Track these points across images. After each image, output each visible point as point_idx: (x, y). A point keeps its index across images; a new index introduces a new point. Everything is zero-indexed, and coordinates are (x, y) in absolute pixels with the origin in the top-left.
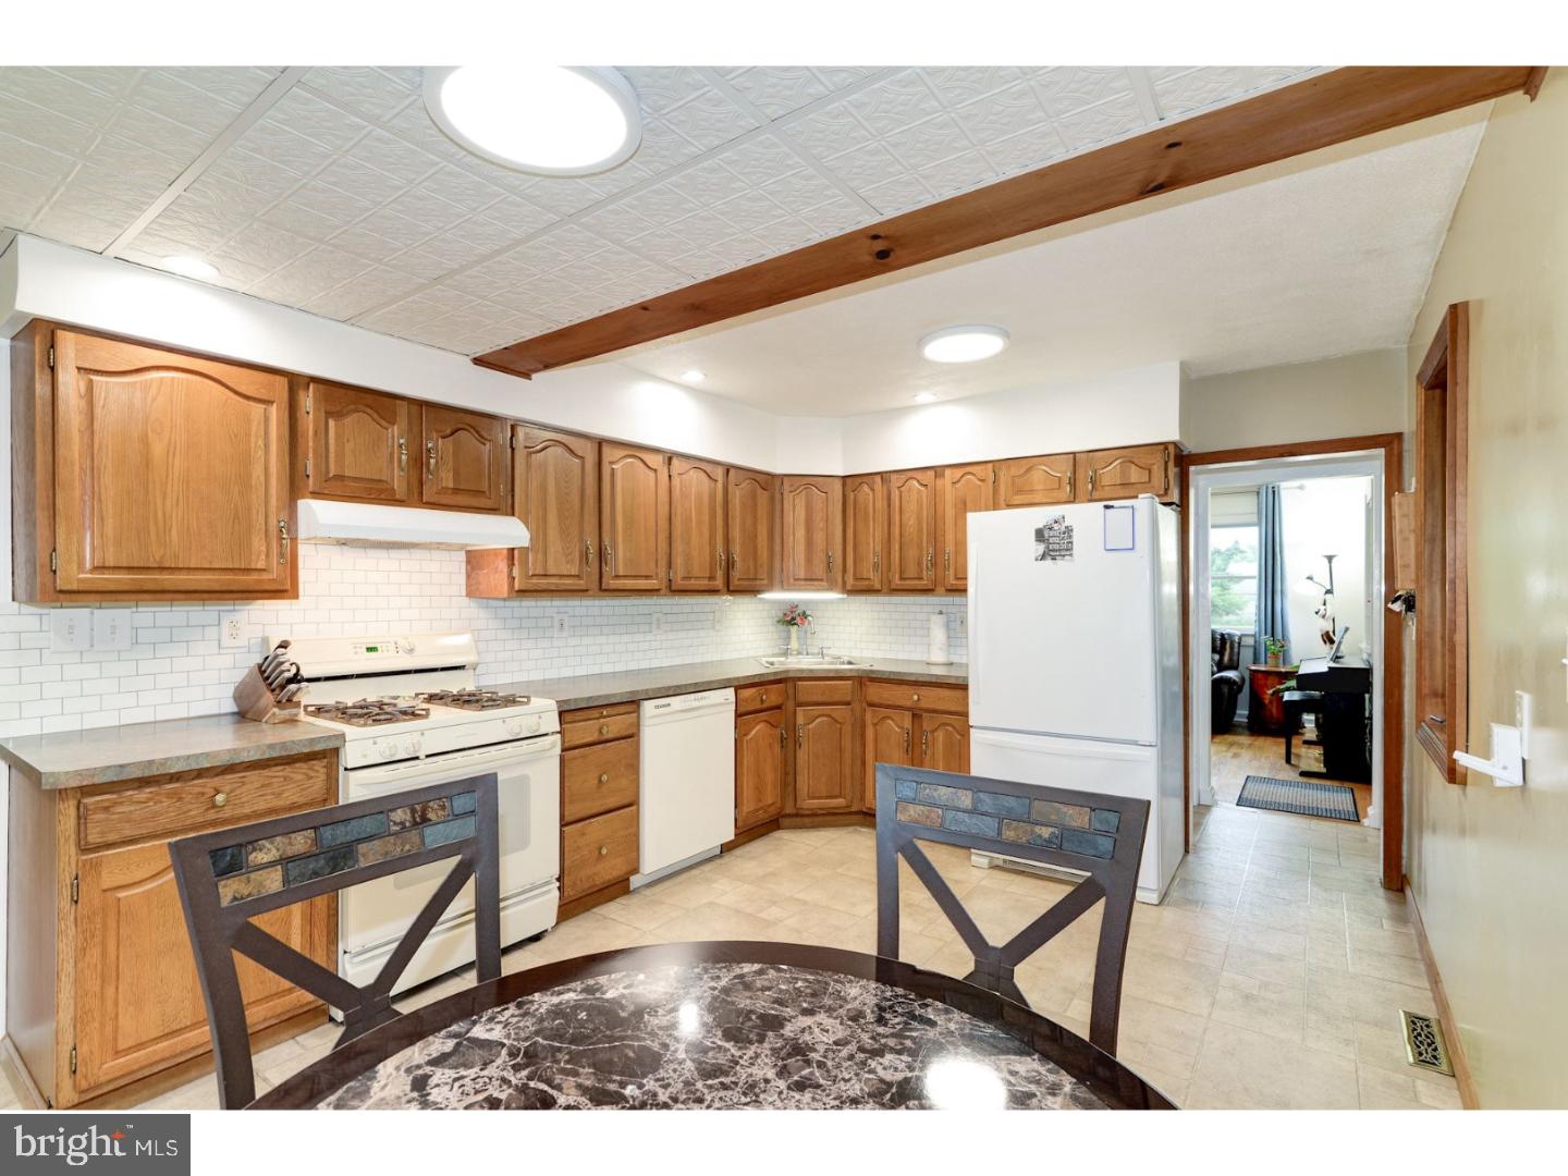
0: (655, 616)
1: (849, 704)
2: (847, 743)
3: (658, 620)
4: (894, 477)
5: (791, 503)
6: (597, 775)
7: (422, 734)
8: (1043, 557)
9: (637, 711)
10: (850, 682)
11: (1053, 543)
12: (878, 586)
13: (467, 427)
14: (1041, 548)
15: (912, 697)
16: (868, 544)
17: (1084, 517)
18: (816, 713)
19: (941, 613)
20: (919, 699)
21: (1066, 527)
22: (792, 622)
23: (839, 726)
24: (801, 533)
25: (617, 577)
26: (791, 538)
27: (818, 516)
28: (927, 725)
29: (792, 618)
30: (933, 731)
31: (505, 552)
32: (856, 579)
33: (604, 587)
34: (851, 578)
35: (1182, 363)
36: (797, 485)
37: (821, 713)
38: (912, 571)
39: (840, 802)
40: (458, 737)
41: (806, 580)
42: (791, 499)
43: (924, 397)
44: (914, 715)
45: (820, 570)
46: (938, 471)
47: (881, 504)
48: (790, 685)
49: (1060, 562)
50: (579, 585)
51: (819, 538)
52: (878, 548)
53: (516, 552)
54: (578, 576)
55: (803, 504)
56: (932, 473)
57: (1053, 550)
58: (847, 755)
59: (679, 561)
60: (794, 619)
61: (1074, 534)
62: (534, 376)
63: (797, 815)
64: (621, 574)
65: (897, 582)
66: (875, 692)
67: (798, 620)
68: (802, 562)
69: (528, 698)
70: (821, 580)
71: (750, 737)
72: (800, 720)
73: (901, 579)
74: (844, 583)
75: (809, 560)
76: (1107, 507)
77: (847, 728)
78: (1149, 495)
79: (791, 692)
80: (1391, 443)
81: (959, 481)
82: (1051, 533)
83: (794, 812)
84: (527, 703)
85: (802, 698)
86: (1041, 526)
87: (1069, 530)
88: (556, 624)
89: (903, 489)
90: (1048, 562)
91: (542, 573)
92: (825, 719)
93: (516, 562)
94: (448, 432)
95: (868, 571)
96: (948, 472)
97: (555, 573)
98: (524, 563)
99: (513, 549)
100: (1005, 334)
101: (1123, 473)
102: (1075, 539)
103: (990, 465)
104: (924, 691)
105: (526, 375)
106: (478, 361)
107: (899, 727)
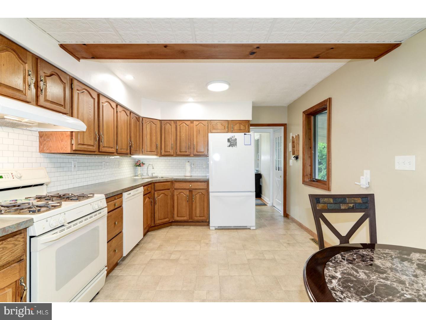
0: (103, 163)
1: (169, 189)
2: (169, 201)
3: (104, 164)
4: (178, 122)
5: (145, 126)
6: (113, 222)
7: (65, 214)
8: (229, 146)
9: (121, 197)
10: (169, 183)
11: (232, 143)
12: (172, 154)
13: (55, 74)
14: (229, 144)
15: (190, 185)
16: (170, 141)
17: (239, 136)
18: (160, 193)
19: (189, 162)
20: (191, 186)
21: (235, 139)
22: (139, 165)
23: (167, 196)
24: (148, 136)
25: (104, 147)
26: (146, 138)
27: (154, 131)
28: (194, 194)
29: (138, 164)
30: (195, 195)
31: (69, 133)
32: (165, 152)
33: (100, 151)
34: (163, 152)
35: (253, 102)
36: (147, 121)
37: (162, 193)
38: (183, 149)
39: (167, 220)
40: (77, 213)
41: (150, 152)
42: (145, 125)
43: (191, 99)
44: (190, 191)
45: (154, 149)
46: (192, 121)
47: (173, 129)
48: (153, 185)
49: (234, 147)
50: (93, 149)
51: (154, 138)
52: (172, 143)
53: (74, 134)
54: (93, 145)
55: (149, 127)
56: (190, 122)
57: (232, 144)
58: (169, 205)
59: (119, 143)
60: (140, 164)
61: (237, 140)
62: (82, 60)
63: (155, 226)
64: (105, 146)
65: (179, 153)
66: (177, 185)
67: (141, 165)
68: (149, 146)
69: (93, 194)
70: (154, 152)
71: (146, 202)
72: (156, 196)
73: (180, 152)
74: (161, 153)
75: (151, 145)
76: (245, 134)
77: (169, 197)
78: (253, 132)
79: (153, 187)
80: (285, 125)
81: (198, 125)
82: (231, 140)
83: (154, 225)
84: (93, 197)
85: (156, 189)
86: (229, 138)
87: (236, 139)
88: (73, 166)
89: (180, 126)
90: (231, 147)
91: (83, 143)
92: (162, 195)
93: (74, 138)
94: (49, 74)
95: (169, 149)
96: (194, 122)
97: (86, 144)
98: (77, 138)
99: (72, 132)
100: (229, 84)
101: (240, 127)
102: (237, 142)
103: (207, 121)
104: (193, 184)
105: (78, 59)
106: (62, 46)
107: (185, 195)
